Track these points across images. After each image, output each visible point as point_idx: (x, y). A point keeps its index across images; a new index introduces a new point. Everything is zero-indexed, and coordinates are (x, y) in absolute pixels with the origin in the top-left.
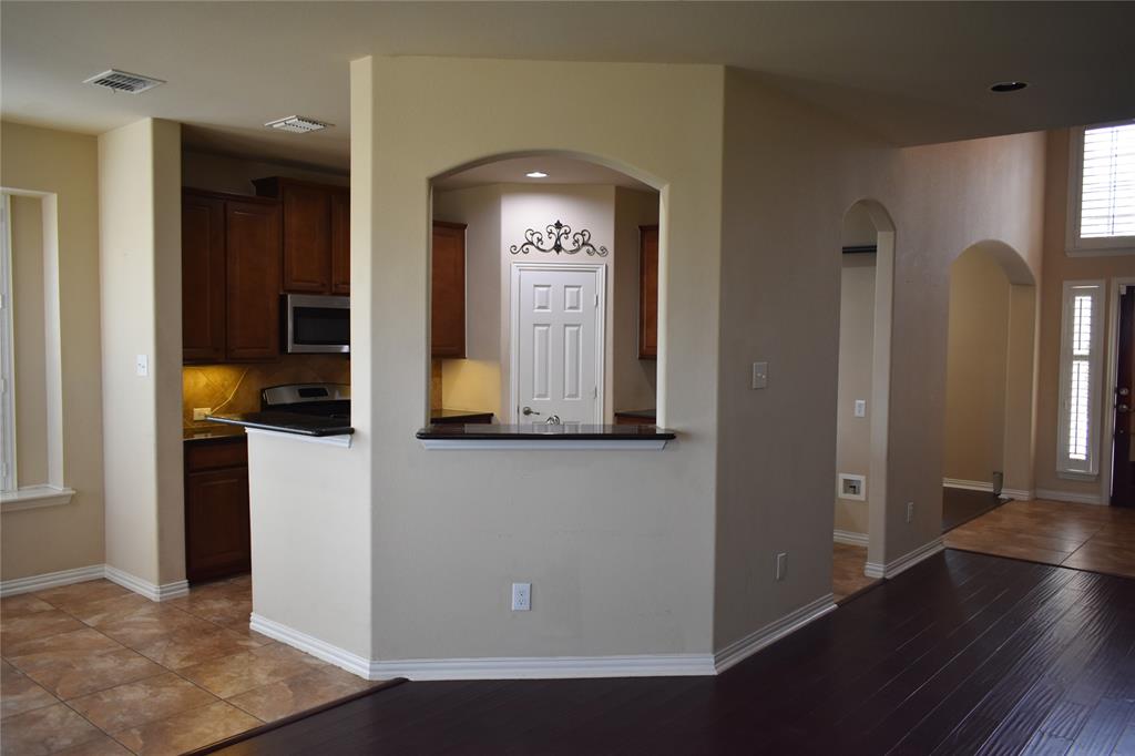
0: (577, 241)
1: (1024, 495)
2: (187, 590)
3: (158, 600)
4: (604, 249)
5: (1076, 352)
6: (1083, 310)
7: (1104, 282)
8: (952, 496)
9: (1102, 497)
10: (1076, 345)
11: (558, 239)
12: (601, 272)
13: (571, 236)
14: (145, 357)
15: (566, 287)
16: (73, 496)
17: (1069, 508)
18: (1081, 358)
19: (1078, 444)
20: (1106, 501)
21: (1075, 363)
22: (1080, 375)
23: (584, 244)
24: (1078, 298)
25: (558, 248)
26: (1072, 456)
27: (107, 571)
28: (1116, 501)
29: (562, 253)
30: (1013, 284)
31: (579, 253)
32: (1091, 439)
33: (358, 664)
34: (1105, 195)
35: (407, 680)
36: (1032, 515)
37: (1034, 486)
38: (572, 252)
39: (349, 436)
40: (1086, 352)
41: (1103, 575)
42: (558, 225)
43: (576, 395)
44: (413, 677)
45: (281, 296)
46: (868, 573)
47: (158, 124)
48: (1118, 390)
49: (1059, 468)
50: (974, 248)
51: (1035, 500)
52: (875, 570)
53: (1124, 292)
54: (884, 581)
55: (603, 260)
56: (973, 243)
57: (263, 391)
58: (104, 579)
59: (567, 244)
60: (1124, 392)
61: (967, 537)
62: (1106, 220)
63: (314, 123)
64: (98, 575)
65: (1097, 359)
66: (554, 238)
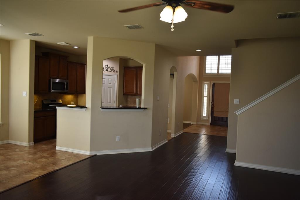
0: (111, 69)
1: (195, 123)
2: (34, 144)
3: (28, 146)
4: (117, 71)
5: (205, 95)
6: (206, 87)
7: (209, 82)
8: (184, 124)
9: (209, 123)
10: (205, 94)
11: (107, 69)
12: (116, 76)
13: (110, 68)
14: (26, 92)
15: (109, 79)
16: (3, 124)
17: (203, 126)
18: (206, 96)
19: (205, 113)
20: (209, 124)
21: (204, 97)
22: (205, 100)
23: (113, 70)
24: (205, 85)
25: (107, 70)
26: (204, 116)
27: (10, 141)
28: (211, 124)
29: (108, 72)
30: (194, 81)
31: (112, 72)
32: (207, 112)
33: (87, 153)
34: (210, 65)
35: (97, 155)
36: (197, 127)
37: (197, 121)
38: (110, 71)
39: (86, 109)
40: (206, 95)
41: (210, 135)
42: (107, 66)
43: (110, 102)
44: (98, 154)
45: (49, 79)
46: (171, 136)
47: (31, 41)
48: (212, 103)
49: (202, 118)
50: (188, 75)
51: (197, 124)
52: (173, 136)
53: (213, 84)
54: (174, 137)
55: (117, 74)
56: (188, 74)
57: (43, 100)
58: (9, 143)
59: (109, 70)
60: (213, 103)
61: (187, 130)
62: (210, 70)
63: (68, 44)
64: (7, 142)
65: (208, 96)
66: (106, 68)
